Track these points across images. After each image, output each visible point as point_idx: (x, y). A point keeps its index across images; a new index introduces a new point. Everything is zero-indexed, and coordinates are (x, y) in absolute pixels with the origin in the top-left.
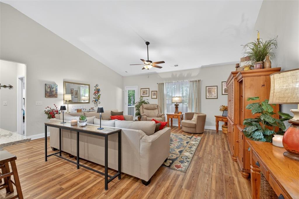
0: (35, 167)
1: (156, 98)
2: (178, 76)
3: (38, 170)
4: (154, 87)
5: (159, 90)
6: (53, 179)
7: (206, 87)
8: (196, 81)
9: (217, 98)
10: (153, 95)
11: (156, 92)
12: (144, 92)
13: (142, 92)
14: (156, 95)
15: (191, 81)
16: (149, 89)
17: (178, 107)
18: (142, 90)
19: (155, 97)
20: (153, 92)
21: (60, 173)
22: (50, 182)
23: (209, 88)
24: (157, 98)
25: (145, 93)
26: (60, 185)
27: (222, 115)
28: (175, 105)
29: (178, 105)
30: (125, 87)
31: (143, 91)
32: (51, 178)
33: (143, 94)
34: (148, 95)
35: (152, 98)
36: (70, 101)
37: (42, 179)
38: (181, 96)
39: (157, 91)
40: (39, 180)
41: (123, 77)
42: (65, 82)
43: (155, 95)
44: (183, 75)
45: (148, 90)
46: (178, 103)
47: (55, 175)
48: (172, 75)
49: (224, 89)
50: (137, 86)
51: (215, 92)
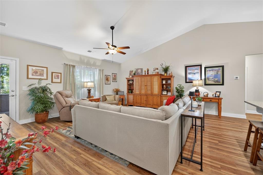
0: (219, 172)
1: (60, 82)
3: (219, 167)
5: (64, 71)
6: (218, 150)
9: (110, 84)
10: (55, 78)
11: (60, 74)
12: (35, 72)
13: (31, 72)
14: (60, 78)
16: (47, 68)
17: (90, 92)
18: (30, 68)
20: (54, 74)
21: (208, 149)
22: (221, 150)
26: (218, 144)
28: (87, 90)
29: (91, 90)
32: (218, 151)
33: (33, 75)
34: (44, 77)
35: (52, 82)
37: (224, 155)
39: (61, 73)
40: (226, 156)
43: (58, 78)
44: (90, 62)
45: (45, 69)
46: (90, 88)
47: (213, 150)
48: (81, 59)
49: (113, 78)
50: (18, 60)
51: (109, 79)
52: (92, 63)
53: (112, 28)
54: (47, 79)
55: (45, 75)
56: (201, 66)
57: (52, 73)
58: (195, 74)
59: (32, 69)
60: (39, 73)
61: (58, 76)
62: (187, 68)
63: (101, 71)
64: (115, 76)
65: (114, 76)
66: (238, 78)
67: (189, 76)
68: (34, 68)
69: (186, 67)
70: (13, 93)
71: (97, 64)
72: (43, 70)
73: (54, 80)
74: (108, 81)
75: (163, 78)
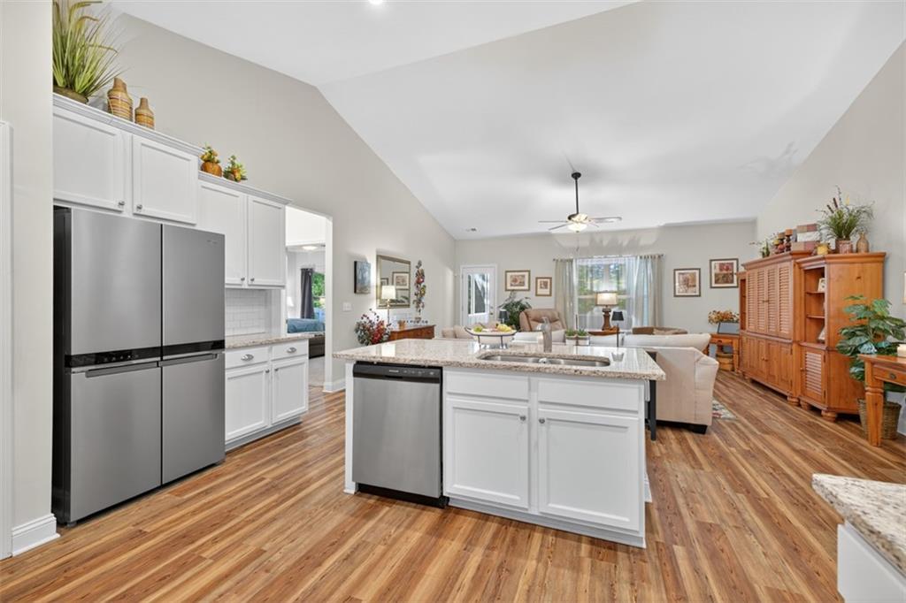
1: (548, 293)
2: (605, 243)
4: (546, 269)
5: (557, 276)
7: (675, 270)
8: (653, 257)
9: (700, 296)
10: (541, 288)
11: (549, 280)
12: (515, 281)
13: (509, 280)
14: (549, 286)
15: (641, 257)
16: (529, 271)
18: (509, 274)
19: (547, 291)
20: (539, 280)
23: (680, 274)
24: (550, 295)
25: (518, 283)
27: (716, 331)
29: (610, 311)
30: (462, 266)
31: (511, 276)
33: (512, 285)
34: (526, 287)
35: (537, 295)
36: (392, 301)
38: (615, 289)
39: (551, 278)
41: (455, 241)
42: (380, 257)
43: (546, 288)
44: (620, 242)
45: (527, 274)
46: (608, 307)
48: (592, 240)
49: (716, 275)
50: (496, 266)
51: (694, 280)
52: (625, 243)
53: (576, 176)
54: (529, 290)
55: (526, 284)
57: (537, 278)
60: (519, 281)
61: (546, 284)
64: (729, 269)
65: (720, 269)
68: (513, 274)
71: (642, 242)
72: (524, 276)
73: (540, 291)
74: (688, 286)
75: (808, 266)
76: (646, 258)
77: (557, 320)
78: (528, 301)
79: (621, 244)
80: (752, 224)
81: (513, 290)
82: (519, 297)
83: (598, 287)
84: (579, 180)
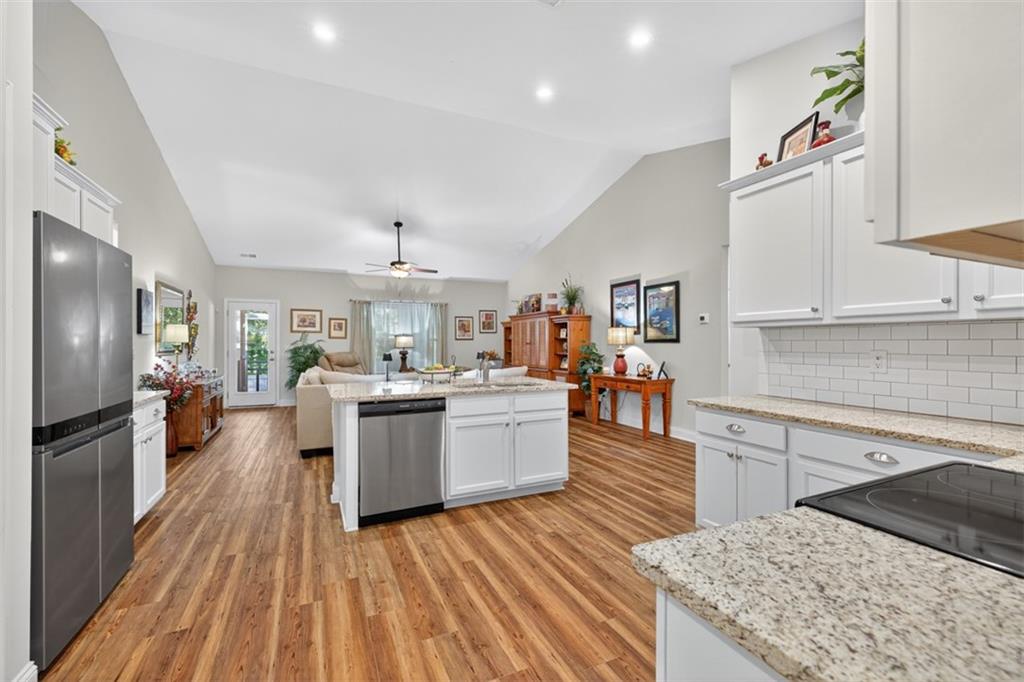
1: (343, 336)
4: (341, 309)
5: (353, 317)
7: (456, 317)
8: (439, 305)
10: (335, 329)
11: (344, 322)
12: (304, 321)
13: (296, 321)
14: (344, 328)
15: (431, 305)
16: (321, 311)
18: (296, 313)
19: (342, 334)
20: (333, 322)
23: (459, 320)
24: (345, 338)
25: (306, 324)
28: (400, 354)
30: (227, 299)
33: (299, 326)
34: (317, 329)
35: (331, 338)
38: (409, 332)
39: (346, 320)
41: (215, 266)
43: (341, 330)
44: (413, 289)
45: (318, 314)
49: (484, 323)
50: (278, 302)
51: (469, 327)
52: (417, 290)
53: (398, 225)
54: (321, 332)
55: (318, 325)
56: (637, 282)
57: (330, 319)
58: (627, 308)
59: (298, 316)
60: (308, 321)
61: (340, 325)
62: (615, 290)
63: (442, 308)
64: (488, 317)
65: (486, 318)
66: (706, 320)
67: (618, 315)
68: (299, 312)
69: (613, 287)
70: (273, 356)
71: (431, 292)
72: (314, 316)
73: (334, 333)
74: (466, 331)
75: (557, 321)
76: (436, 305)
77: (357, 364)
78: (321, 344)
79: (414, 291)
80: (504, 285)
81: (305, 332)
82: (311, 340)
83: (394, 331)
84: (401, 228)
